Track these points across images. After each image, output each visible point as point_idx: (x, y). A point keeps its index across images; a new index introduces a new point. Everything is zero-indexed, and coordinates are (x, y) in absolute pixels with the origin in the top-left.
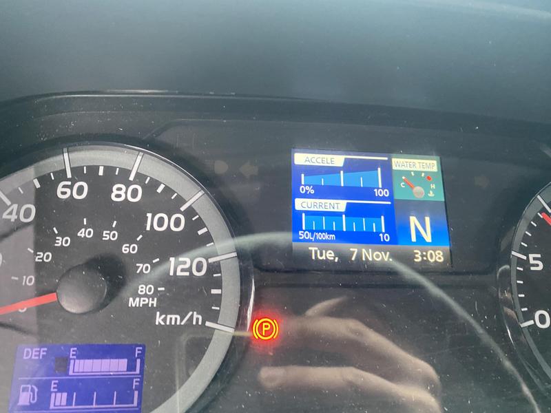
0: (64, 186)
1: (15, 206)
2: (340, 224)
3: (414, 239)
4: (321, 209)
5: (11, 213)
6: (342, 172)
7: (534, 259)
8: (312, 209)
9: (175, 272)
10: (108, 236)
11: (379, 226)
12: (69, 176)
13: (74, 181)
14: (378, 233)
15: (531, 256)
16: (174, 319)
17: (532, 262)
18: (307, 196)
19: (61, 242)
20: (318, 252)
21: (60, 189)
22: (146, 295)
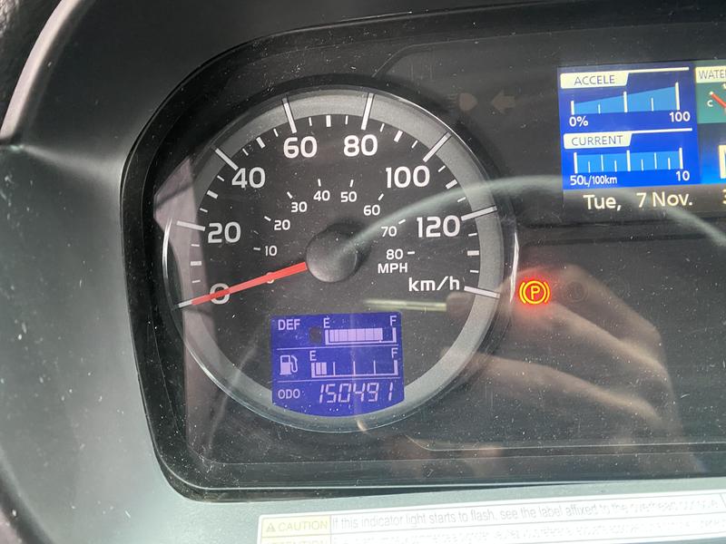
0: (290, 144)
1: (243, 171)
2: (623, 163)
3: (724, 175)
4: (598, 146)
5: (239, 179)
6: (625, 93)
8: (586, 146)
10: (348, 197)
11: (675, 160)
12: (294, 130)
13: (300, 136)
14: (674, 171)
18: (579, 129)
19: (297, 207)
20: (596, 200)
21: (286, 148)
22: (395, 261)
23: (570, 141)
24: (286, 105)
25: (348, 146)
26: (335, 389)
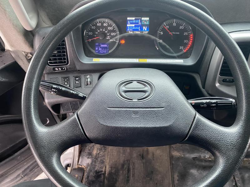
0: (98, 24)
2: (133, 28)
3: (144, 30)
4: (131, 26)
5: (92, 28)
6: (134, 20)
9: (112, 34)
10: (104, 30)
14: (139, 29)
16: (112, 40)
17: (161, 33)
18: (129, 24)
19: (99, 31)
22: (108, 37)
24: (98, 20)
25: (104, 24)
26: (102, 51)
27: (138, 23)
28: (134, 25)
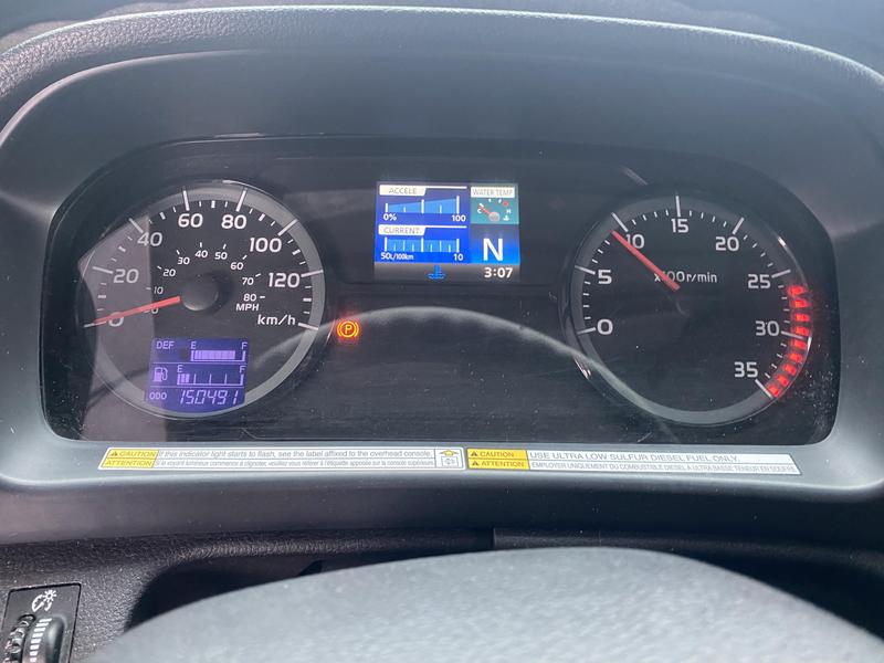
0: (184, 218)
1: (147, 234)
2: (418, 246)
3: (486, 258)
4: (402, 233)
5: (143, 240)
6: (423, 200)
7: (603, 274)
8: (394, 234)
9: (274, 283)
10: (219, 256)
11: (454, 247)
12: (188, 209)
13: (191, 212)
14: (452, 254)
15: (600, 272)
16: (273, 320)
17: (600, 276)
18: (390, 222)
19: (182, 261)
21: (180, 220)
22: (250, 302)
23: (383, 230)
24: (185, 192)
25: (225, 221)
26: (194, 394)
27: (447, 218)
28: (420, 230)
